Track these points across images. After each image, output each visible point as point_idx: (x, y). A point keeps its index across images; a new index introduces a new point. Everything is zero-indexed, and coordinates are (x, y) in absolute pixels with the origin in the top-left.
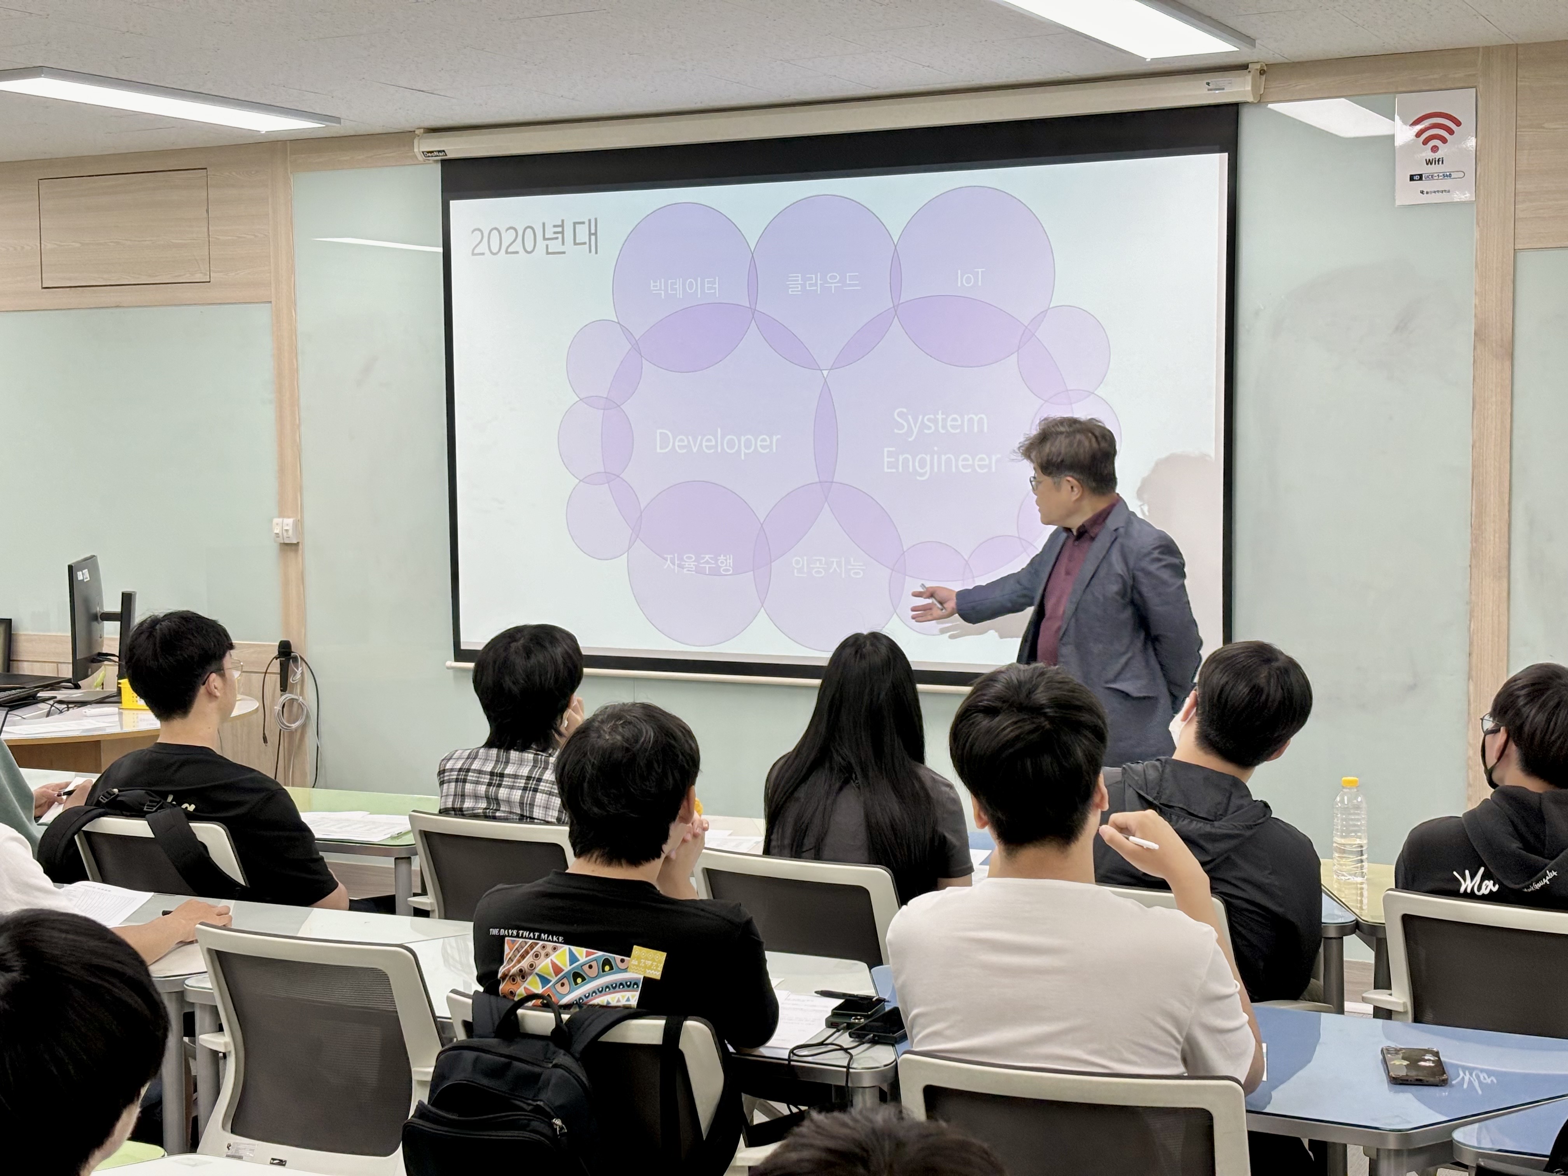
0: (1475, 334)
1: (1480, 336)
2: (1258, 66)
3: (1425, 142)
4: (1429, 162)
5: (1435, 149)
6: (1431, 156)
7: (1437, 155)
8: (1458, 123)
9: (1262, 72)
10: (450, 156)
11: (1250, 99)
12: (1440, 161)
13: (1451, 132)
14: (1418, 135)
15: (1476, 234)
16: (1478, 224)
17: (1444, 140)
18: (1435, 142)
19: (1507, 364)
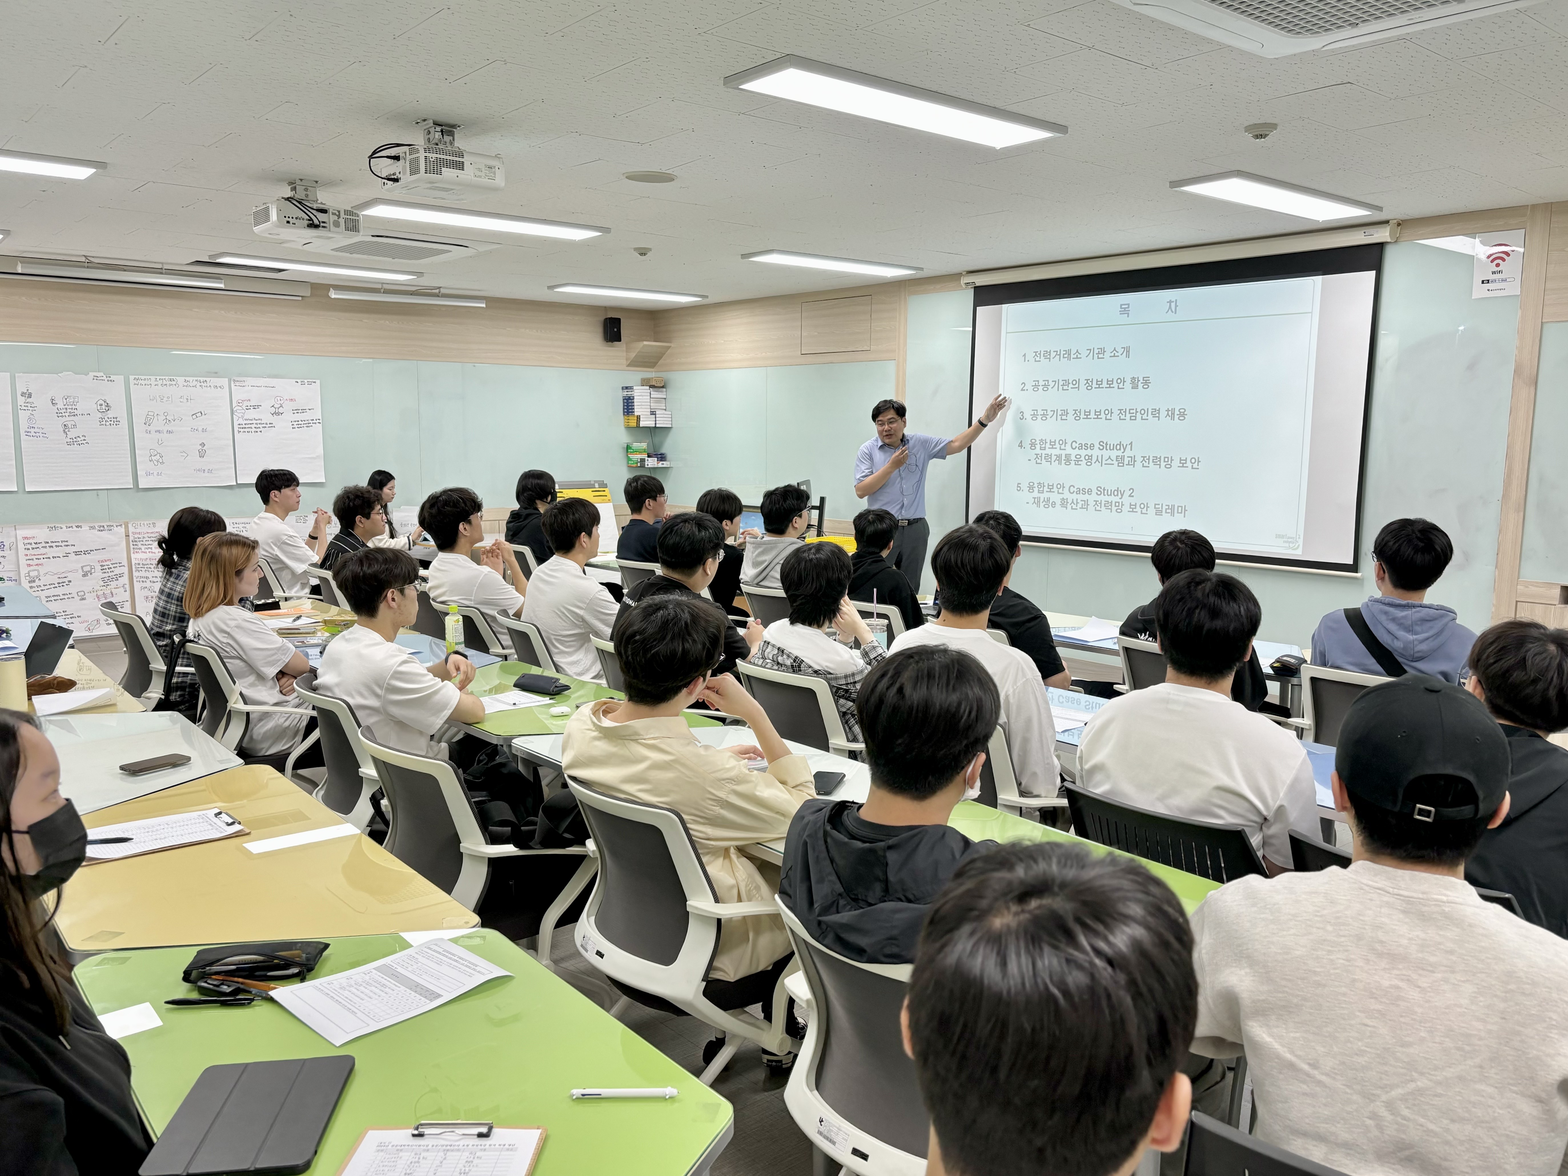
0: (1515, 371)
1: (1518, 372)
2: (1395, 221)
3: (1492, 261)
4: (1494, 273)
5: (1498, 265)
6: (1496, 269)
7: (1499, 269)
8: (1513, 250)
9: (1399, 224)
10: (977, 285)
11: (1389, 240)
12: (1500, 272)
13: (1509, 255)
14: (1488, 257)
15: (1520, 313)
16: (1521, 307)
17: (1504, 260)
18: (1499, 261)
19: (1533, 389)
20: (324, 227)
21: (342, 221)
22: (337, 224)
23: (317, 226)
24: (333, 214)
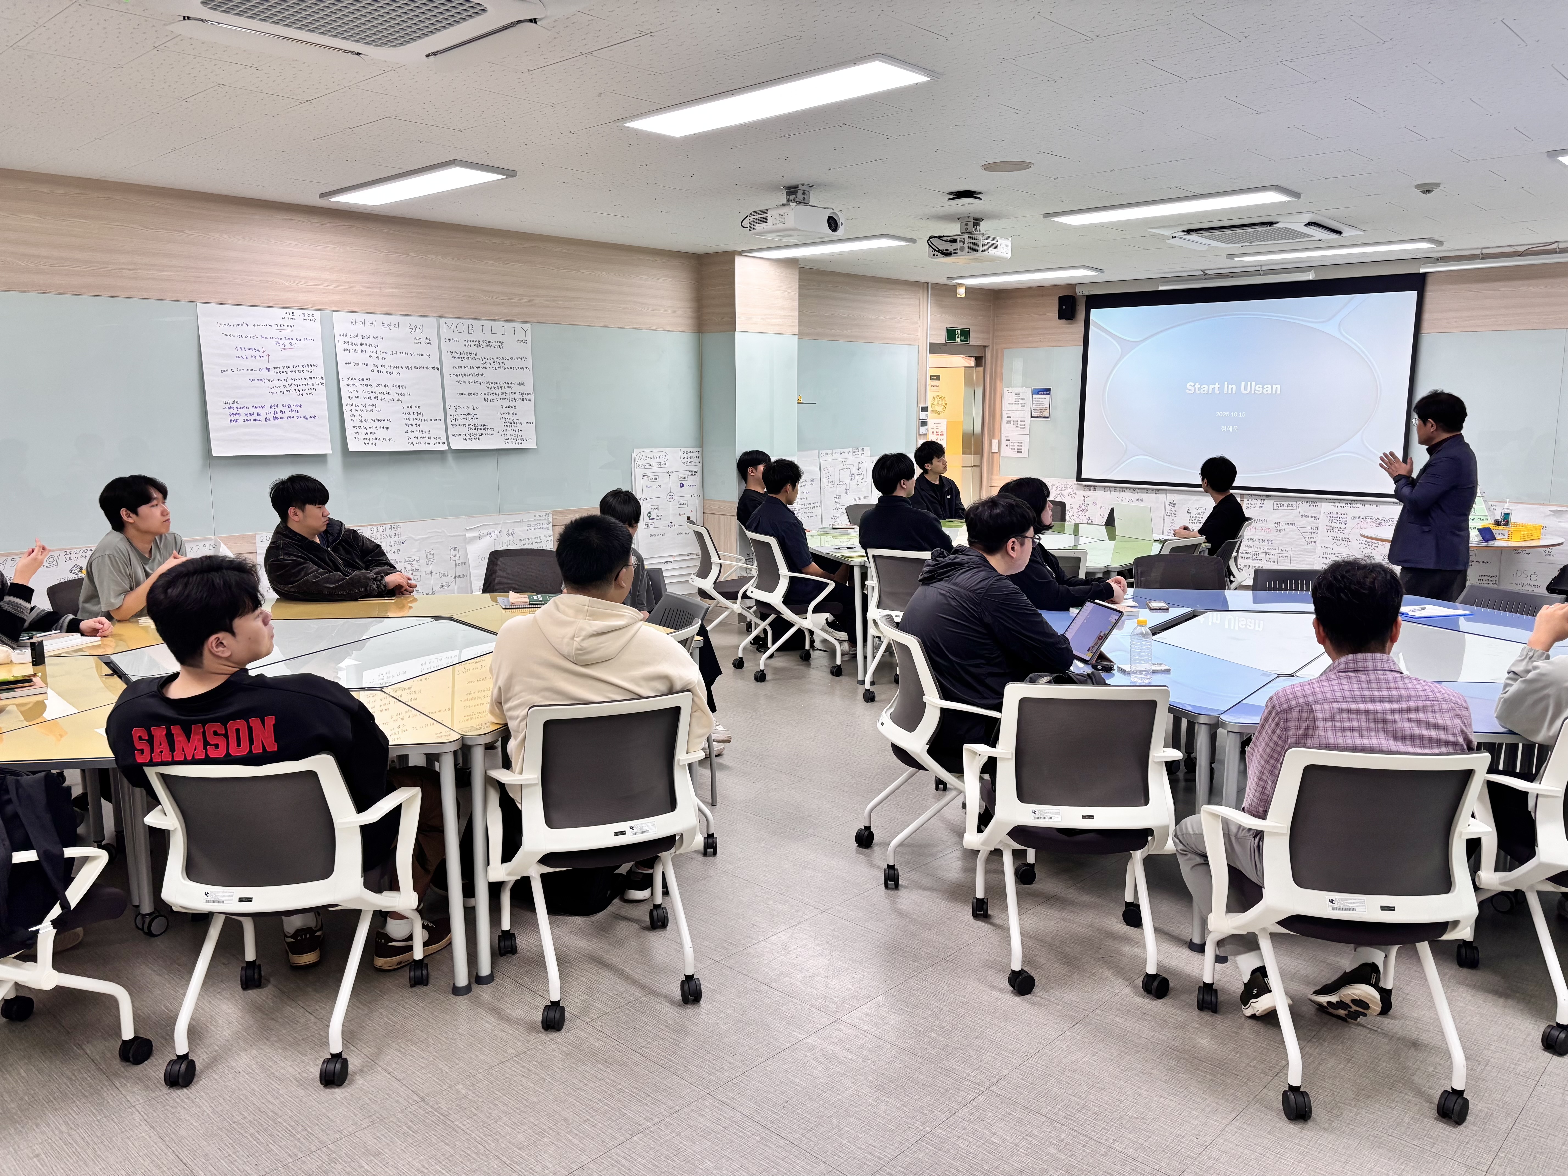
20: (955, 253)
21: (966, 245)
22: (962, 249)
23: (950, 254)
24: (961, 241)
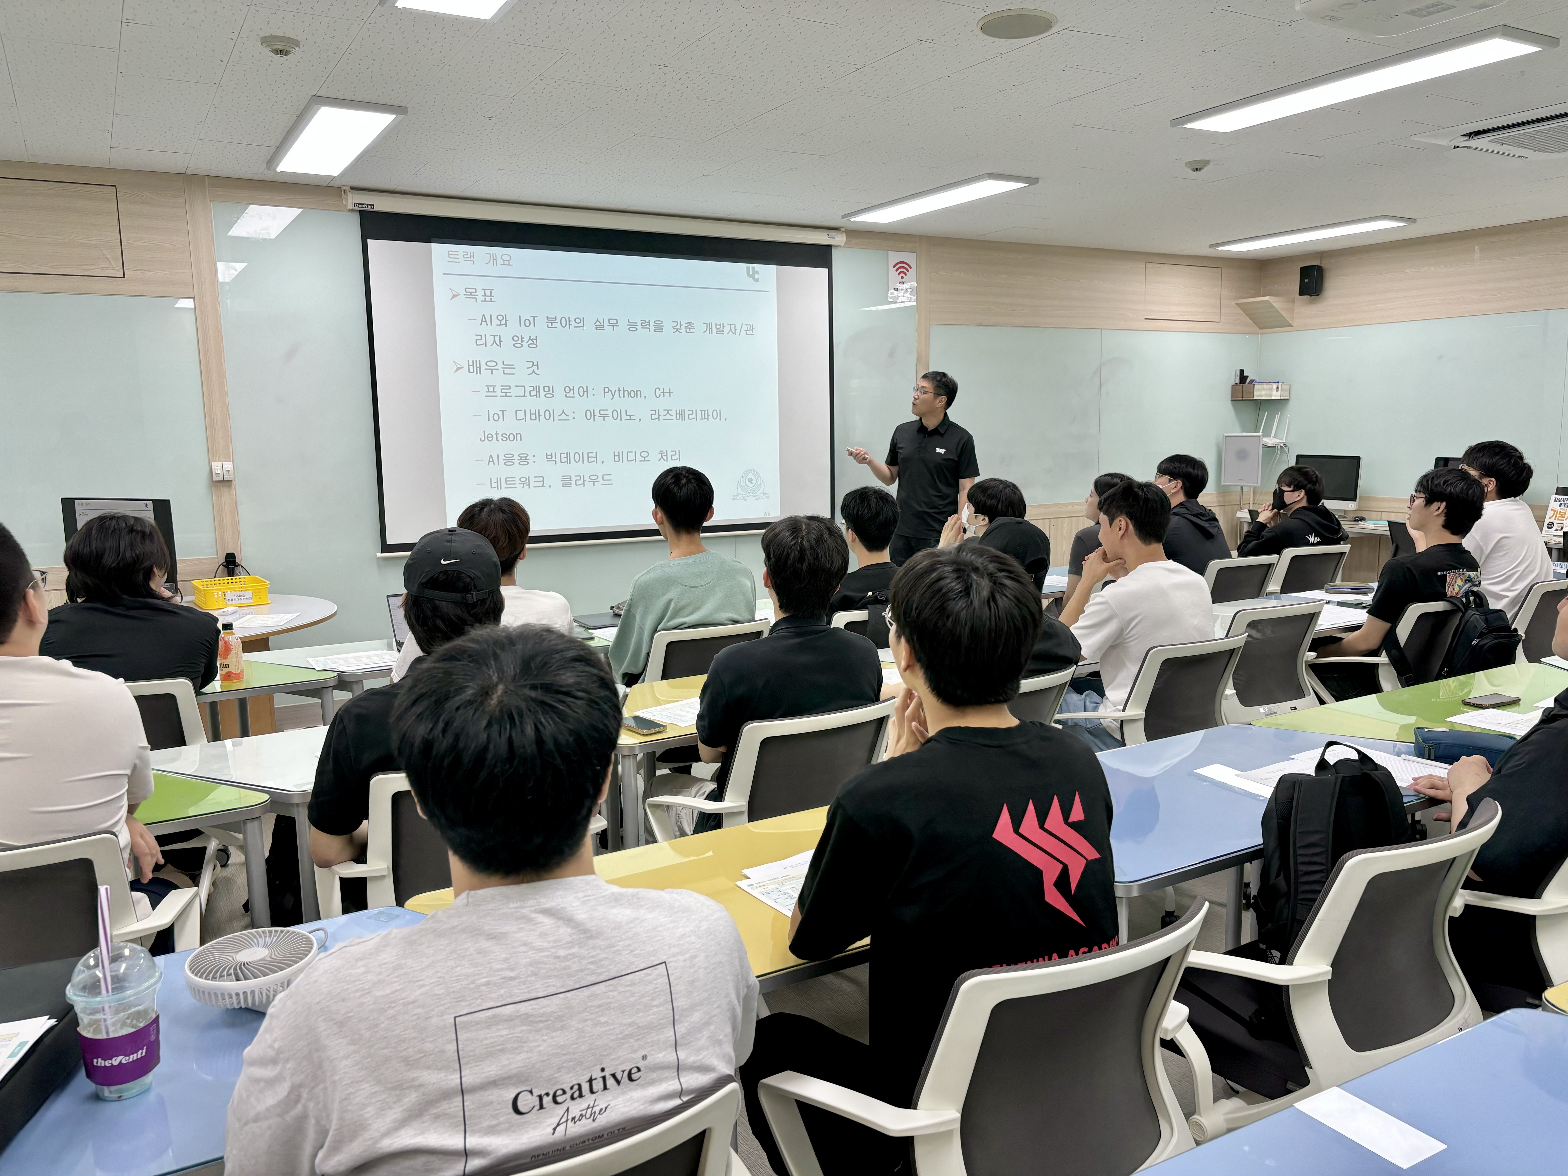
3: (899, 274)
4: (900, 283)
5: (902, 278)
6: (901, 280)
7: (903, 280)
8: (911, 268)
10: (374, 209)
12: (904, 283)
13: (908, 271)
14: (897, 270)
15: (917, 316)
16: (918, 312)
17: (906, 274)
18: (902, 275)
